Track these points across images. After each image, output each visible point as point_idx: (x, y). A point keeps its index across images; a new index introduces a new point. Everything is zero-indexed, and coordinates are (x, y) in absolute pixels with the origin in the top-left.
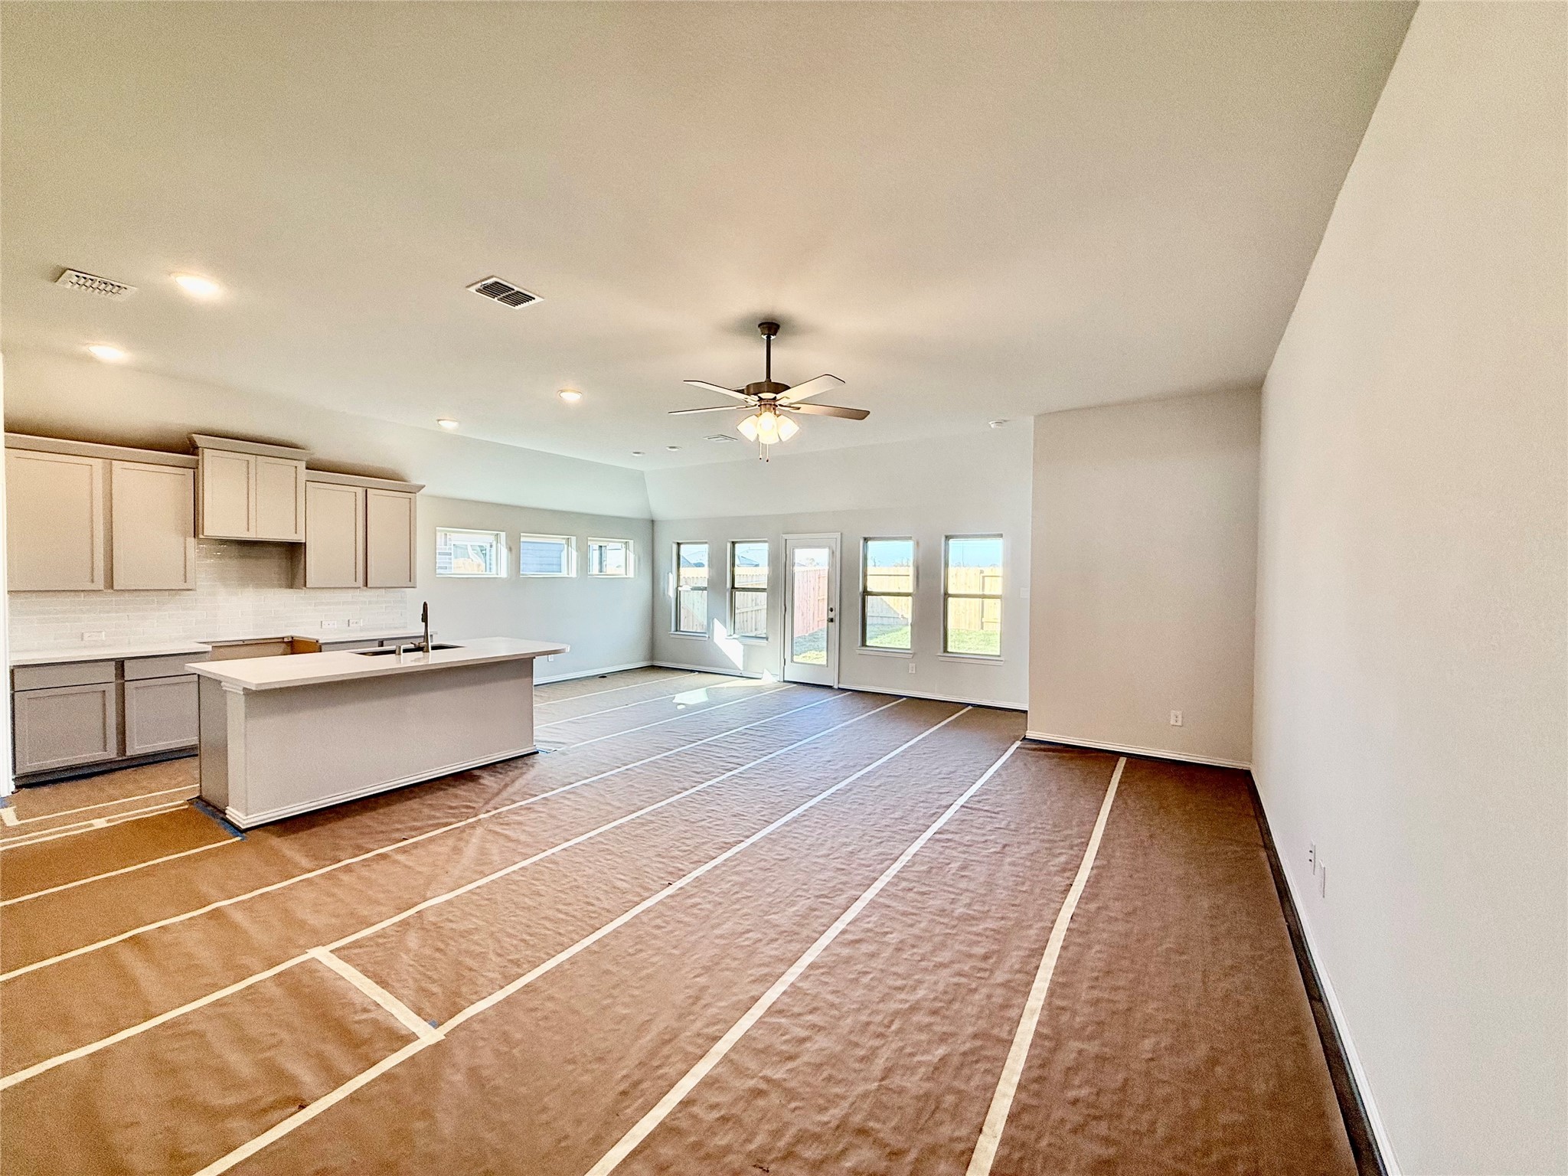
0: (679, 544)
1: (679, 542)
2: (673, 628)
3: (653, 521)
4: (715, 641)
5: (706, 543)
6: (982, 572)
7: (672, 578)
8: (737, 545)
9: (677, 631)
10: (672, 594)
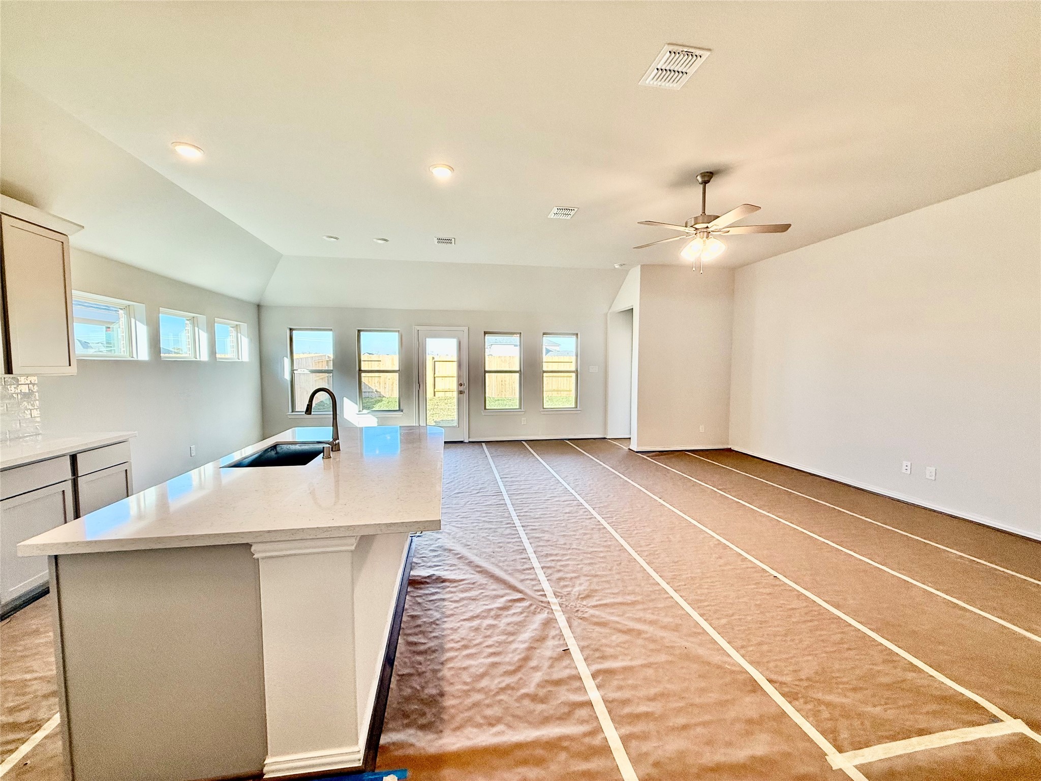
0: (291, 330)
1: (291, 327)
2: (290, 410)
3: (259, 307)
4: (345, 417)
5: (331, 330)
6: (433, 358)
7: (287, 361)
8: (362, 333)
9: (292, 412)
10: (287, 376)
